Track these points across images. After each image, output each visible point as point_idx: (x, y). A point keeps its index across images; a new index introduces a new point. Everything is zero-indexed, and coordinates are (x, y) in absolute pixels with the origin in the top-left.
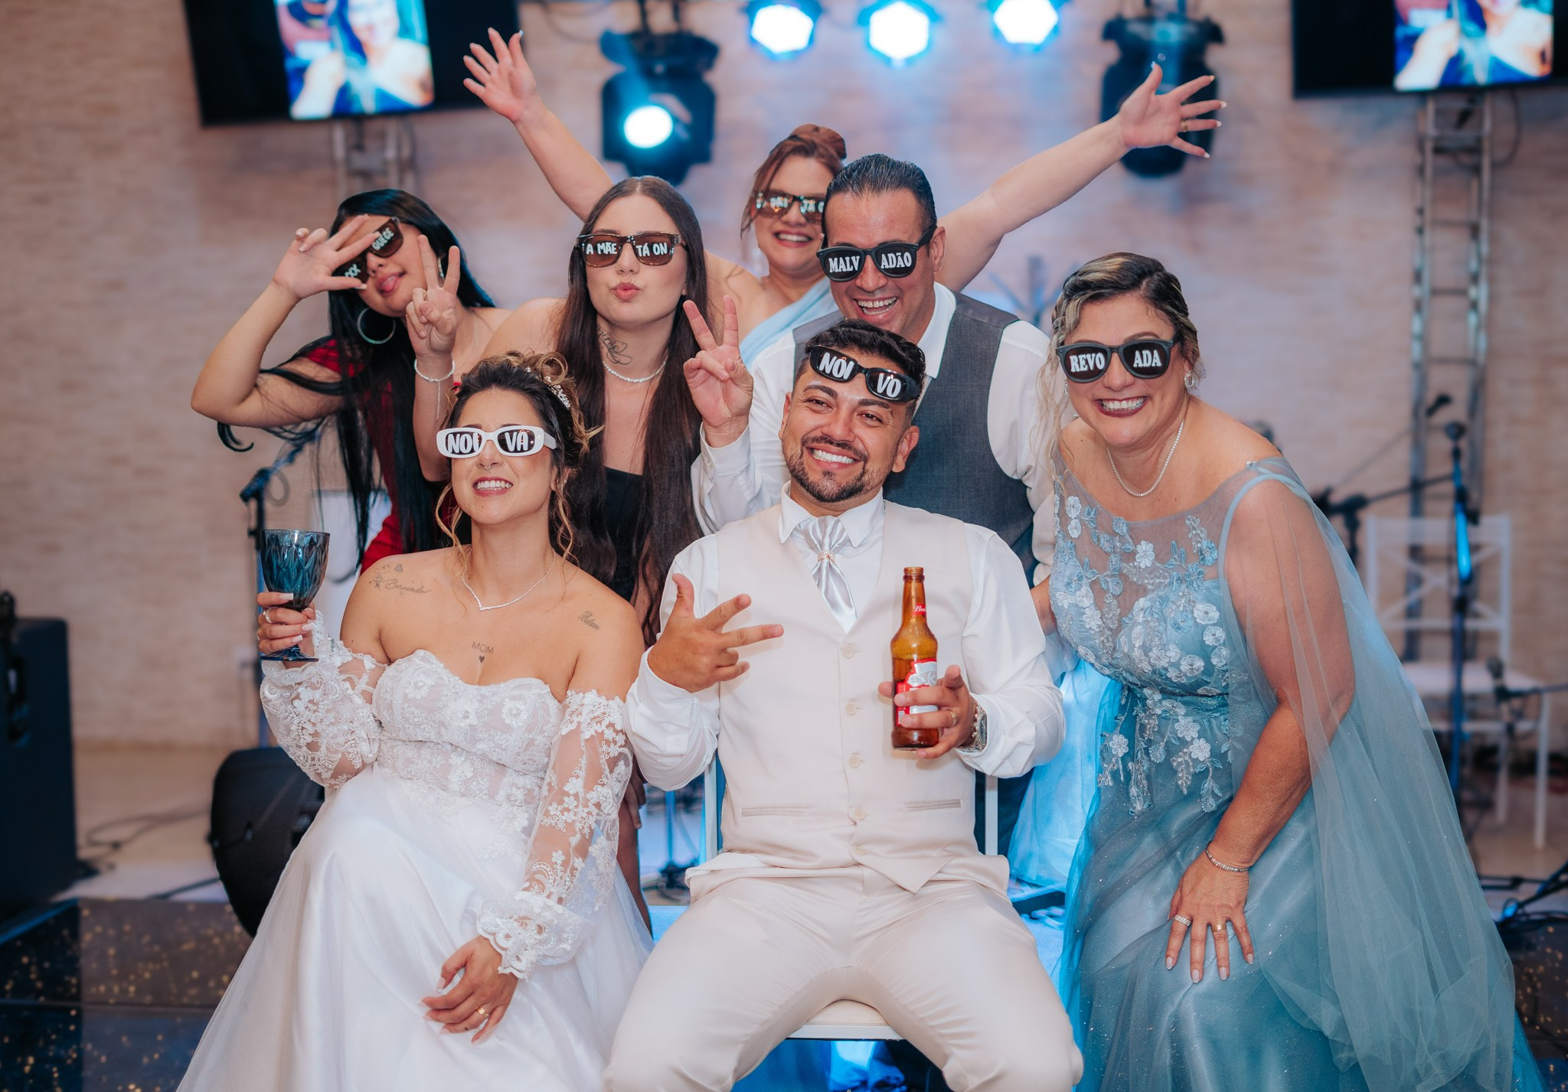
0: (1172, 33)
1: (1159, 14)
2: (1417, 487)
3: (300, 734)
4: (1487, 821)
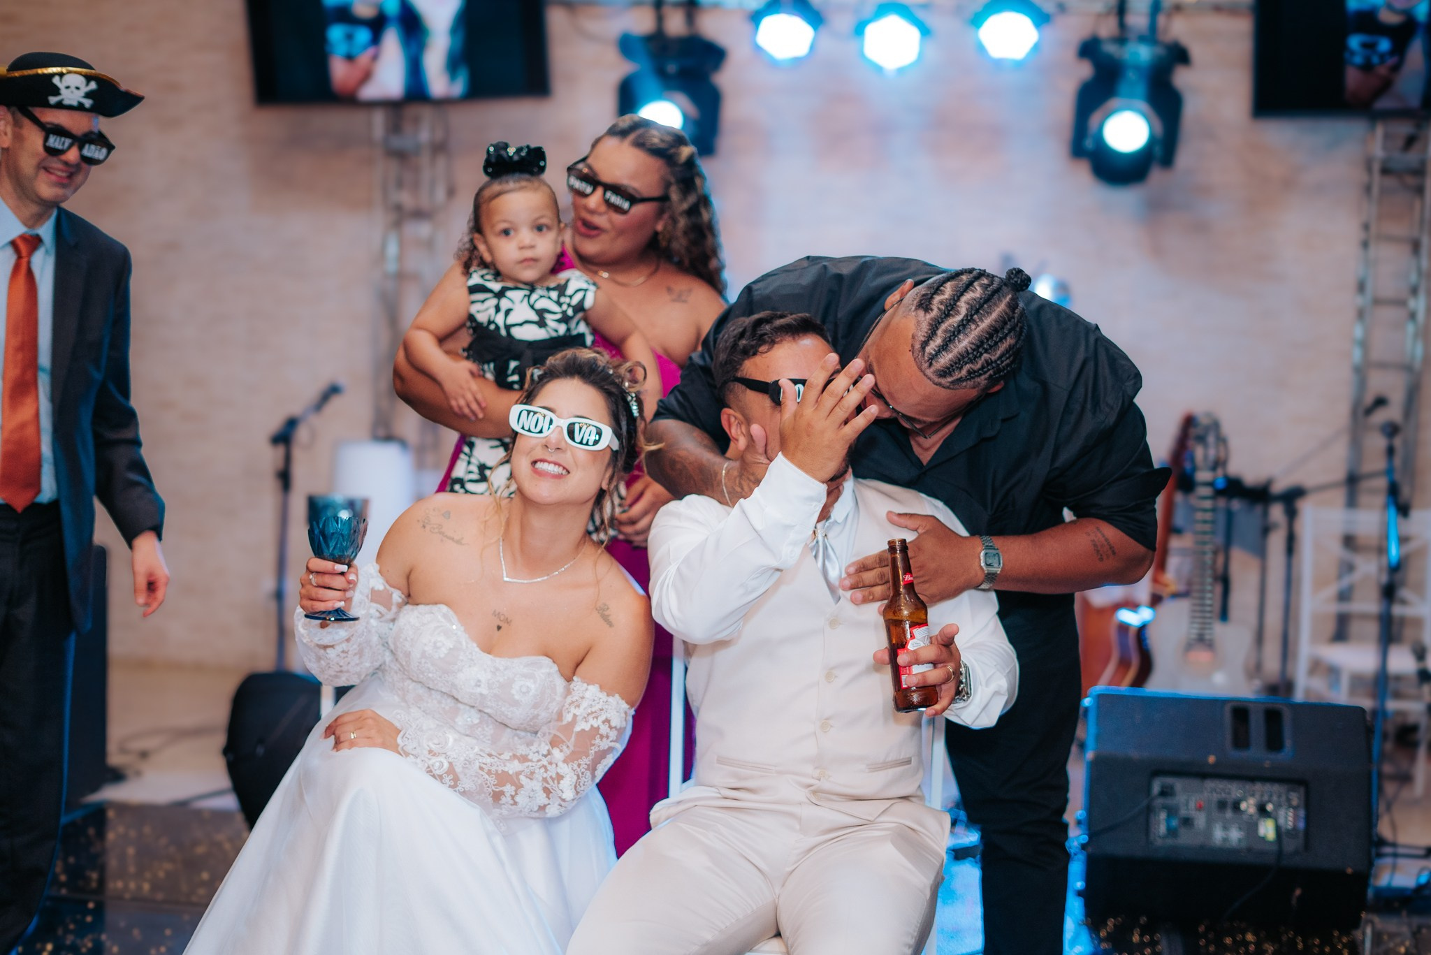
0: (1142, 54)
1: (1131, 35)
2: (1353, 481)
4: (1405, 794)
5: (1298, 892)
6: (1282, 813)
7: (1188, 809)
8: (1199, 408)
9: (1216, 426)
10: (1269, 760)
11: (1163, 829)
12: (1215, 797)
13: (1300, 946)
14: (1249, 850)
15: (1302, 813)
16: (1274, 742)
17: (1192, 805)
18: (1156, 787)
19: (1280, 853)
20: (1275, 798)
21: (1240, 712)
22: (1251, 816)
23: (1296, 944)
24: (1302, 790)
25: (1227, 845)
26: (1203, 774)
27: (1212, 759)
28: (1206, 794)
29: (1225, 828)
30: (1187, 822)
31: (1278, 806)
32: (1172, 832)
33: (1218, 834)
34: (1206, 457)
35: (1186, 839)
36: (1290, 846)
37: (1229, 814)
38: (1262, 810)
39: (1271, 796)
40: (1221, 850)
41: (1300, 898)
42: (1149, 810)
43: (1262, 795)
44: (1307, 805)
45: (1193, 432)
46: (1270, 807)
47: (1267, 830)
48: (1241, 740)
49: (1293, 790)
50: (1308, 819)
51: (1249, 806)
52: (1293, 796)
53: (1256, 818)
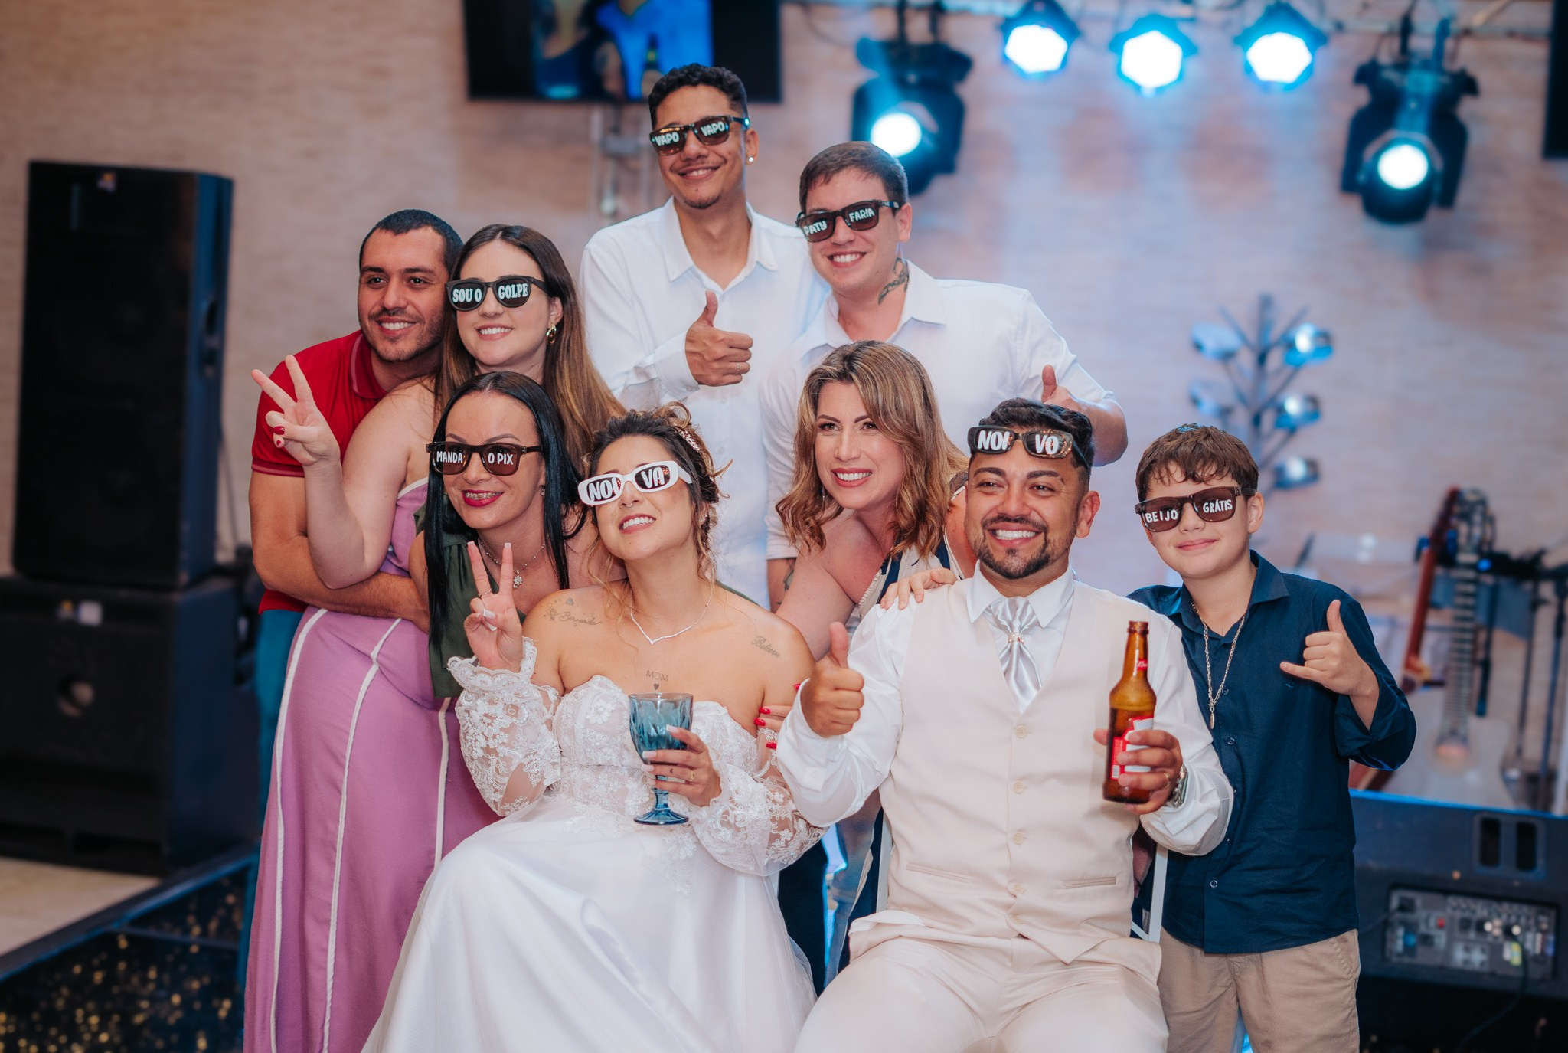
0: (1425, 83)
1: (1415, 62)
5: (1542, 1022)
6: (1529, 938)
7: (1427, 926)
8: (1465, 485)
9: (1483, 502)
10: (1518, 879)
11: (1399, 946)
12: (1458, 915)
14: (1493, 974)
15: (1551, 938)
16: (1525, 860)
17: (1432, 922)
18: (1395, 902)
19: (1525, 979)
20: (1523, 920)
21: (1490, 824)
22: (1496, 938)
24: (1553, 913)
25: (1469, 967)
26: (1445, 889)
27: (1456, 875)
28: (1449, 910)
29: (1467, 950)
30: (1427, 940)
32: (1409, 950)
33: (1459, 956)
34: (1470, 536)
35: (1424, 957)
36: (1536, 972)
37: (1472, 935)
38: (1507, 932)
39: (1519, 917)
40: (1461, 972)
41: (1544, 1029)
42: (1387, 925)
43: (1509, 916)
44: (1558, 930)
45: (1457, 509)
46: (1516, 930)
47: (1512, 954)
48: (1489, 857)
49: (1543, 913)
50: (1557, 945)
51: (1494, 927)
52: (1543, 919)
53: (1501, 940)
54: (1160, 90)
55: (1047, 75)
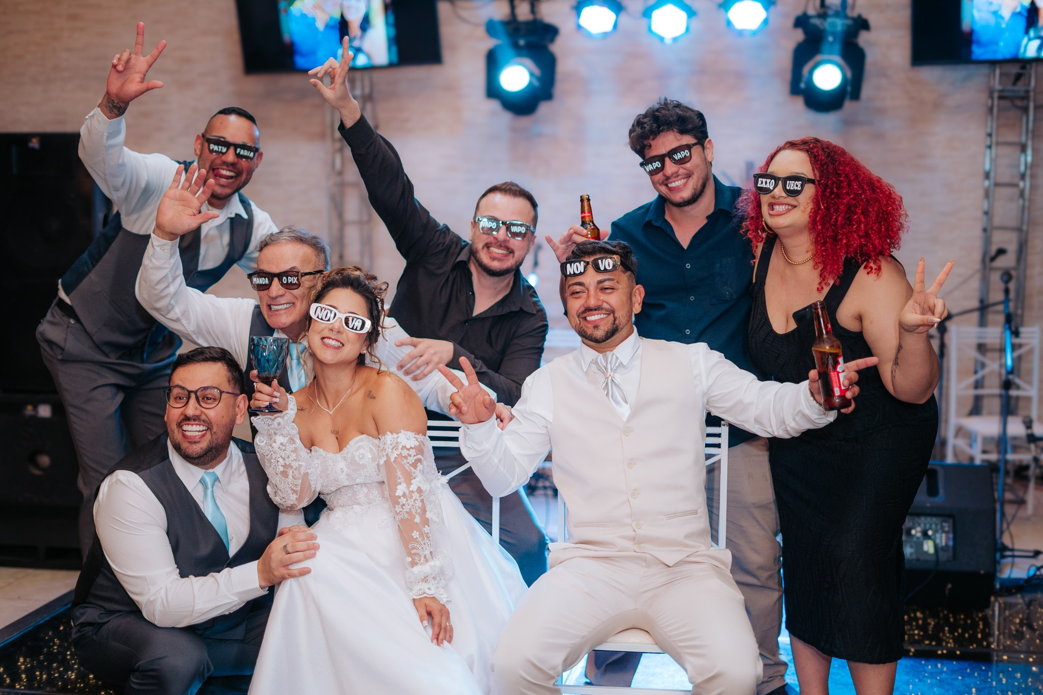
0: (836, 25)
1: (830, 12)
2: (984, 308)
3: (277, 465)
4: (1021, 513)
5: (949, 586)
6: (938, 535)
10: (929, 501)
13: (952, 620)
14: (918, 560)
15: (951, 536)
16: (933, 490)
19: (937, 561)
20: (933, 526)
22: (918, 538)
23: (949, 618)
24: (951, 521)
31: (935, 532)
36: (943, 557)
38: (925, 535)
39: (931, 525)
41: (951, 589)
43: (925, 524)
44: (955, 531)
46: (930, 533)
47: (929, 547)
49: (945, 521)
50: (955, 539)
51: (917, 532)
52: (945, 524)
53: (921, 539)
54: (675, 40)
55: (606, 35)
